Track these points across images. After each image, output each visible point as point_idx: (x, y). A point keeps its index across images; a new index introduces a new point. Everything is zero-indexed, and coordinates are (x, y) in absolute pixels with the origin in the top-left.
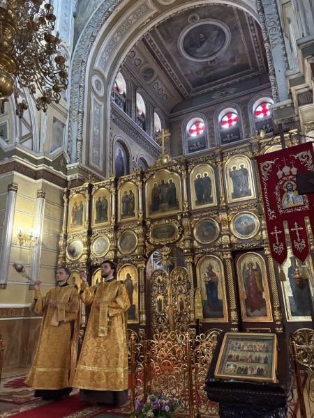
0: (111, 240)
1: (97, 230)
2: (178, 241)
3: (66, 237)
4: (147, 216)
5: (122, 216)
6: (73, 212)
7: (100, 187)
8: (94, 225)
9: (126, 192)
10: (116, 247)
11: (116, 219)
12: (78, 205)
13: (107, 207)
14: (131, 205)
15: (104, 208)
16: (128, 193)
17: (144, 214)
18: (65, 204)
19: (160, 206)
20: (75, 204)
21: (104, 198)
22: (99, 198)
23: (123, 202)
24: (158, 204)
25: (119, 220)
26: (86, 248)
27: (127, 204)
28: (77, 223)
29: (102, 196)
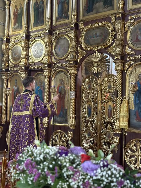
0: (47, 44)
1: (34, 34)
2: (110, 46)
4: (81, 18)
8: (32, 29)
10: (51, 51)
11: (52, 22)
12: (18, 8)
13: (43, 10)
14: (66, 6)
15: (41, 10)
17: (78, 16)
19: (94, 6)
20: (16, 7)
24: (93, 4)
25: (54, 24)
26: (25, 53)
27: (62, 6)
28: (18, 26)
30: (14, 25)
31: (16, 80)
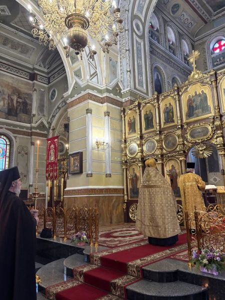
0: (158, 141)
1: (146, 135)
2: (211, 138)
3: (125, 141)
4: (184, 121)
5: (165, 123)
6: (129, 124)
7: (146, 104)
8: (143, 131)
9: (166, 105)
10: (162, 146)
11: (160, 126)
12: (132, 118)
13: (152, 118)
14: (171, 114)
15: (150, 119)
16: (168, 106)
17: (182, 120)
18: (123, 119)
19: (195, 112)
20: (130, 118)
21: (150, 111)
22: (146, 112)
23: (165, 112)
24: (193, 111)
25: (162, 127)
26: (140, 149)
27: (168, 114)
28: (132, 131)
29: (148, 110)
30: (129, 131)
31: (134, 169)
